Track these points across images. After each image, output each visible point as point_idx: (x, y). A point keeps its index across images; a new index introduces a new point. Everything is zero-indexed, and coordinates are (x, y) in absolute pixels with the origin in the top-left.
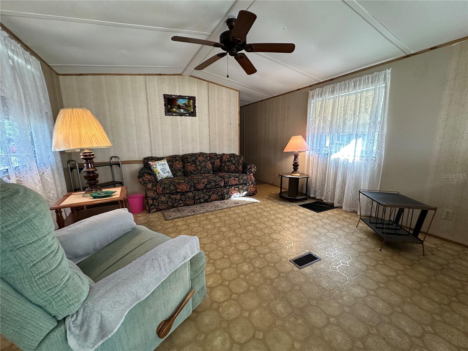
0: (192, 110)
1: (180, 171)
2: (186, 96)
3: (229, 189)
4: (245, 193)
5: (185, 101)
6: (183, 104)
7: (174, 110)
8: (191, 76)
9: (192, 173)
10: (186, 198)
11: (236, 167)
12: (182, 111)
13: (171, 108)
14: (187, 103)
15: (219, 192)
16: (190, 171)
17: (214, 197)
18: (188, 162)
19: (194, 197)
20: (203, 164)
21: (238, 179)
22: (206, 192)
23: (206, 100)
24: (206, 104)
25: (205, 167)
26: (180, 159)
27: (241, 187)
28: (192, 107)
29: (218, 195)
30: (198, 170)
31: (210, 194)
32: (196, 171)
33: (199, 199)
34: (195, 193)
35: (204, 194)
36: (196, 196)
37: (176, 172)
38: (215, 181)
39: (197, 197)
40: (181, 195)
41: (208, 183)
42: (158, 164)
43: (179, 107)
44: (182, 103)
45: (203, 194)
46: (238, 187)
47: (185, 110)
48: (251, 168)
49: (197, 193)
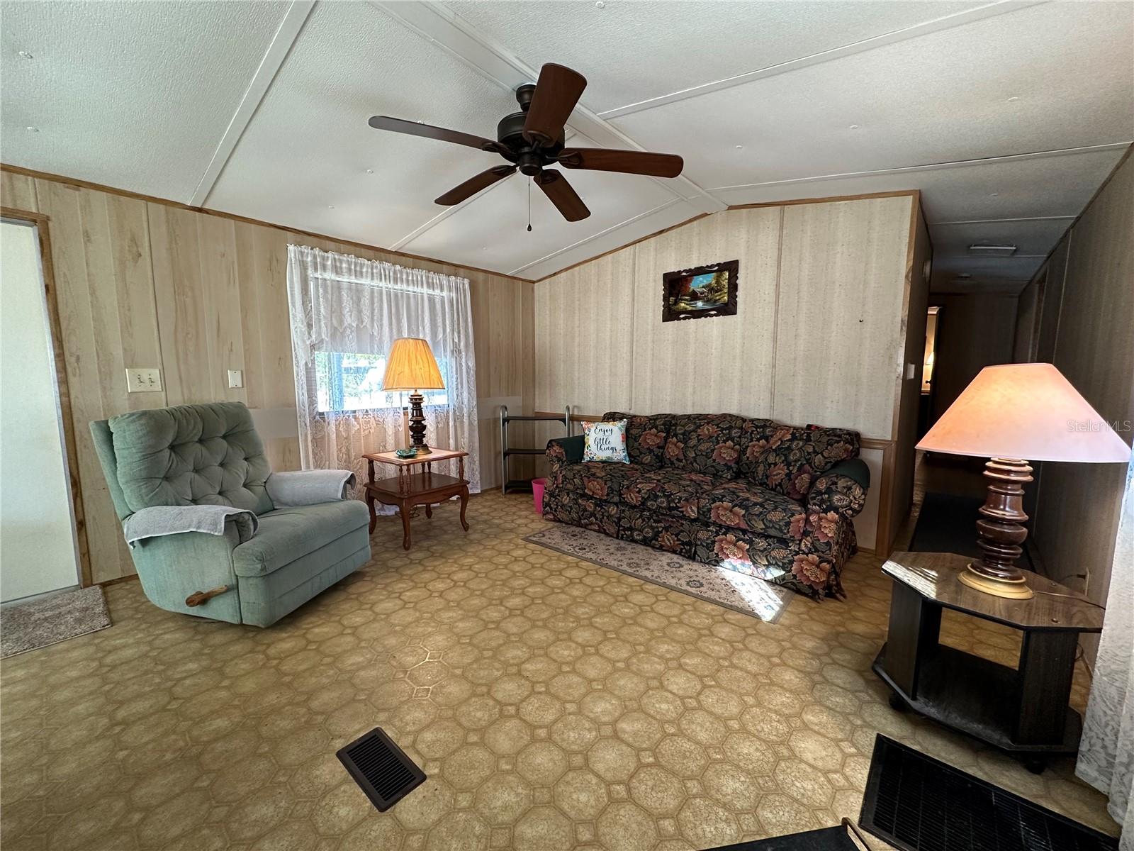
0: (726, 298)
1: (650, 453)
2: (713, 266)
3: (718, 535)
4: (776, 573)
5: (709, 279)
6: (703, 287)
7: (683, 305)
8: (731, 208)
9: (672, 463)
10: (603, 515)
11: (789, 475)
12: (700, 304)
13: (676, 303)
14: (714, 282)
15: (683, 531)
16: (669, 459)
17: (667, 538)
18: (676, 435)
19: (619, 519)
20: (703, 447)
21: (743, 512)
22: (649, 519)
23: (772, 262)
24: (772, 272)
25: (708, 456)
26: (664, 424)
27: (761, 544)
28: (726, 291)
29: (678, 540)
30: (686, 460)
31: (657, 527)
32: (681, 461)
33: (630, 529)
34: (624, 511)
35: (644, 520)
36: (624, 518)
37: (641, 453)
38: (670, 496)
39: (625, 523)
40: (596, 505)
41: (649, 497)
42: (593, 429)
43: (694, 297)
44: (701, 286)
45: (640, 520)
46: (751, 542)
47: (707, 301)
48: (829, 491)
49: (627, 513)
